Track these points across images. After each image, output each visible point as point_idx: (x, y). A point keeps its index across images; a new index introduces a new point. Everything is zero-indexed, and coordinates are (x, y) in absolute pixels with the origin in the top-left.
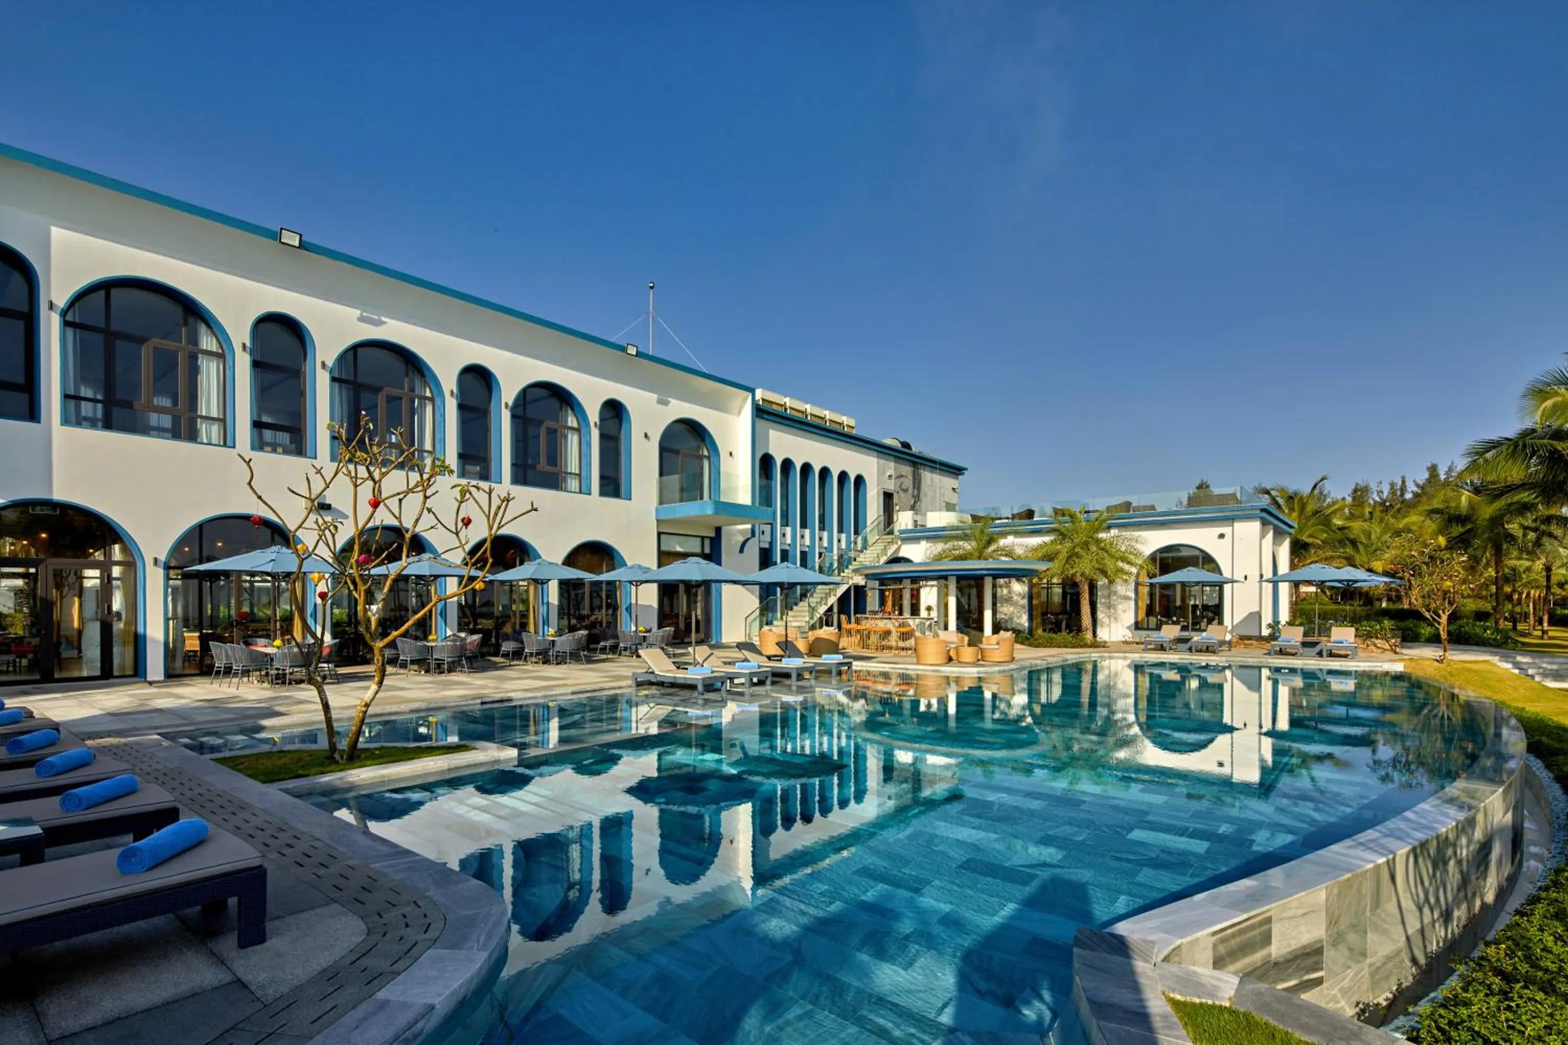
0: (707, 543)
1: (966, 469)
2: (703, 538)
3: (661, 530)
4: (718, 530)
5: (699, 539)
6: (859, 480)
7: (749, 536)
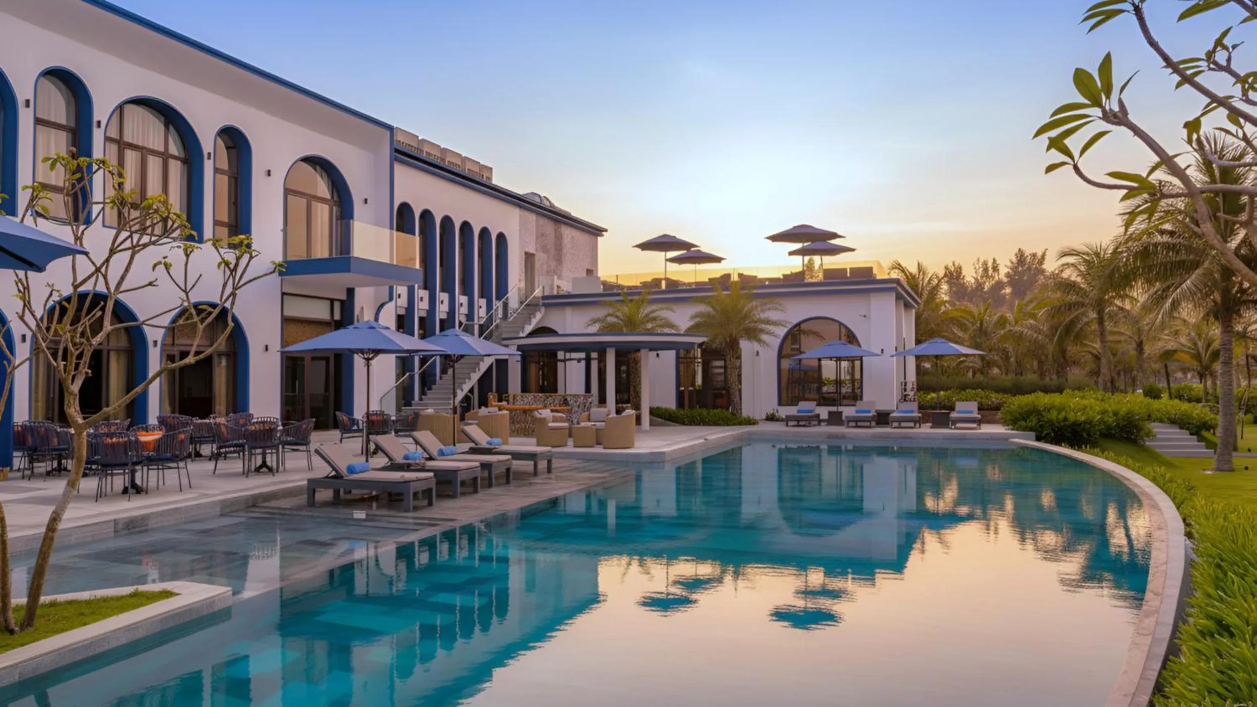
0: (337, 306)
1: (606, 230)
2: (332, 301)
3: (285, 290)
4: (351, 292)
5: (328, 303)
6: (501, 237)
7: (387, 299)
